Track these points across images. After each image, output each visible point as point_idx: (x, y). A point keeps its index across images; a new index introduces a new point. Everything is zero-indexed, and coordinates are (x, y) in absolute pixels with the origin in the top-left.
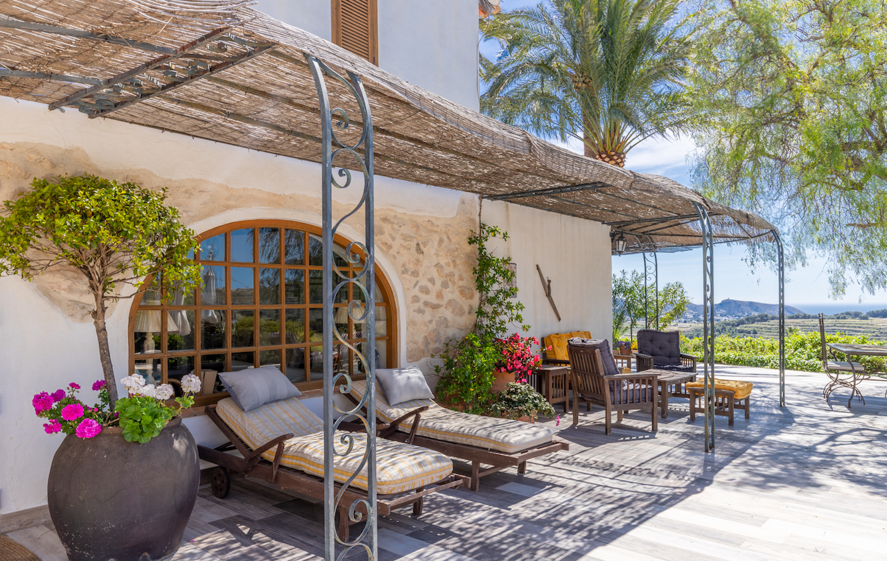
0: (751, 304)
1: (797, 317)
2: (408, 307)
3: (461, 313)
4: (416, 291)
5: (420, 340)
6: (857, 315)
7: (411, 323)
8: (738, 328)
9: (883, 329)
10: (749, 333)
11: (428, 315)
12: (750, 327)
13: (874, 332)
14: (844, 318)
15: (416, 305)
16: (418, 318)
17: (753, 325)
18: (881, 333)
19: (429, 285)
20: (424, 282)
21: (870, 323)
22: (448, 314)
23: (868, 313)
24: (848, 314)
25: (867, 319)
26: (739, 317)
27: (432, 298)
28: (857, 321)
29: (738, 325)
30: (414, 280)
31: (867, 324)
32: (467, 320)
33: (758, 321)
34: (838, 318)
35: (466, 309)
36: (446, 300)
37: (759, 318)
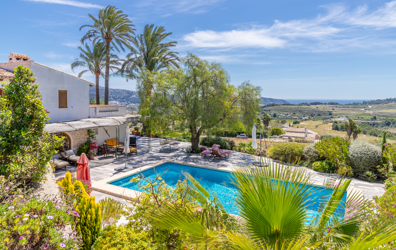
0: (270, 99)
1: (285, 105)
2: (73, 140)
3: (85, 139)
4: (75, 137)
5: (76, 144)
6: (306, 104)
7: (74, 142)
8: (263, 109)
9: (314, 109)
10: (268, 111)
11: (77, 140)
12: (268, 109)
13: (311, 111)
14: (302, 105)
15: (75, 139)
16: (75, 141)
17: (269, 108)
18: (314, 111)
19: (78, 135)
20: (76, 135)
21: (310, 107)
22: (82, 139)
23: (310, 103)
24: (303, 104)
25: (310, 106)
26: (266, 104)
27: (78, 137)
28: (306, 106)
29: (264, 108)
30: (74, 135)
31: (309, 108)
32: (86, 140)
33: (271, 106)
34: (299, 105)
35: (86, 138)
36: (81, 137)
37: (271, 105)
